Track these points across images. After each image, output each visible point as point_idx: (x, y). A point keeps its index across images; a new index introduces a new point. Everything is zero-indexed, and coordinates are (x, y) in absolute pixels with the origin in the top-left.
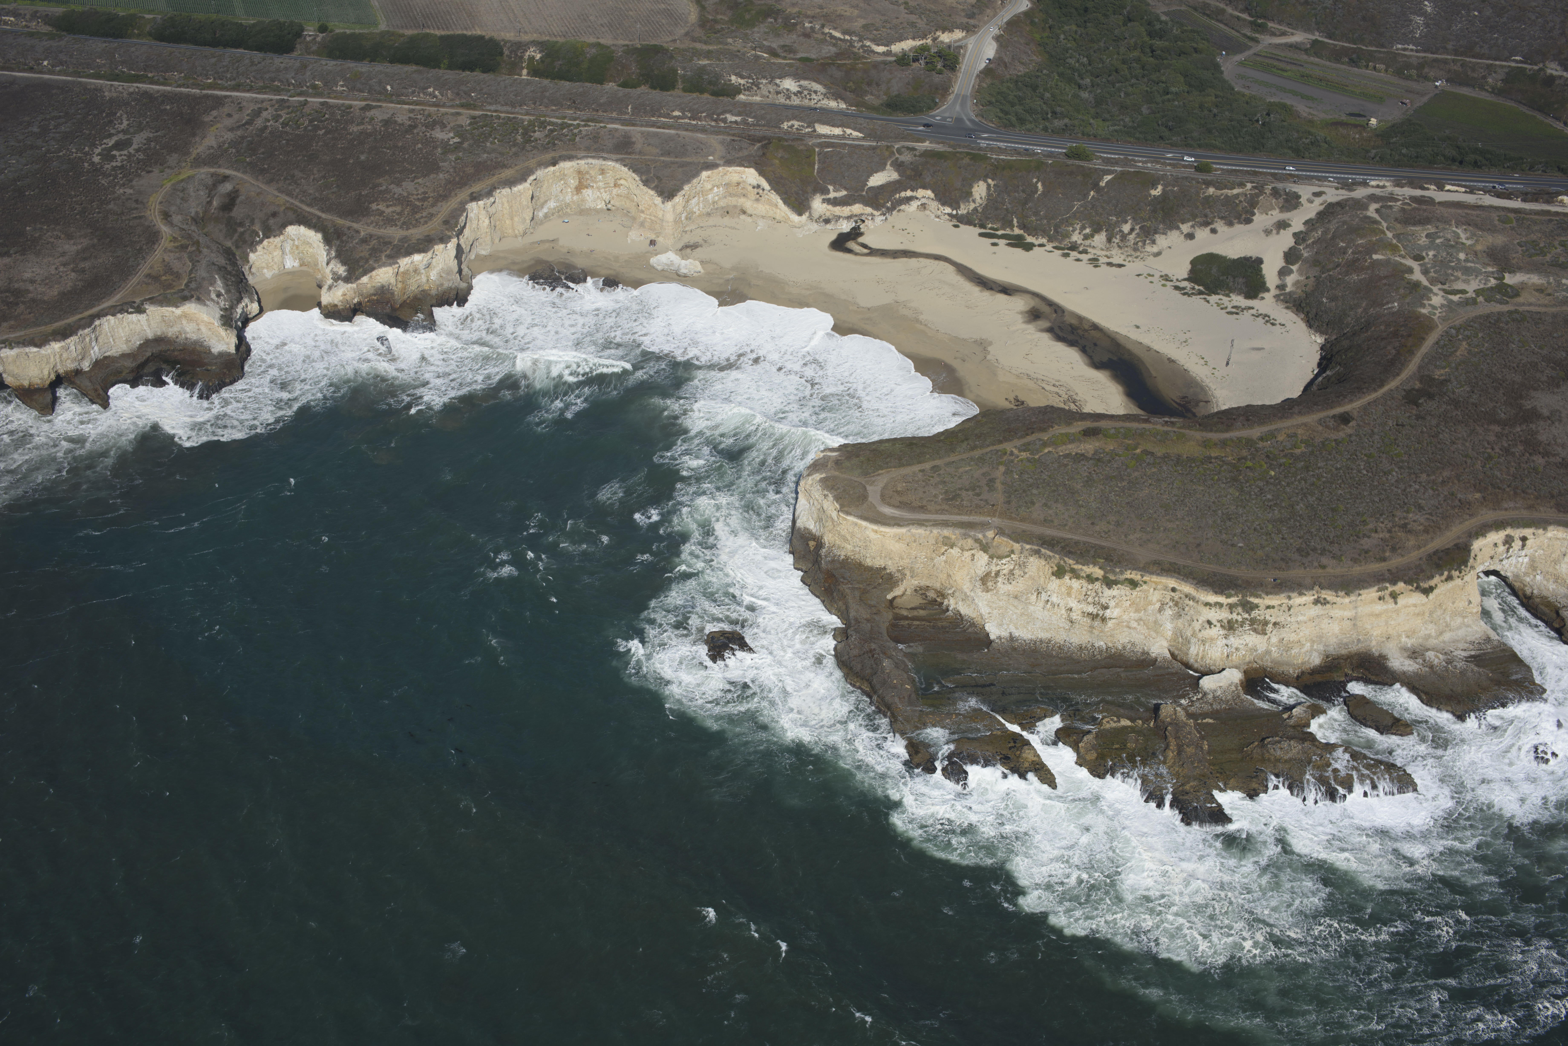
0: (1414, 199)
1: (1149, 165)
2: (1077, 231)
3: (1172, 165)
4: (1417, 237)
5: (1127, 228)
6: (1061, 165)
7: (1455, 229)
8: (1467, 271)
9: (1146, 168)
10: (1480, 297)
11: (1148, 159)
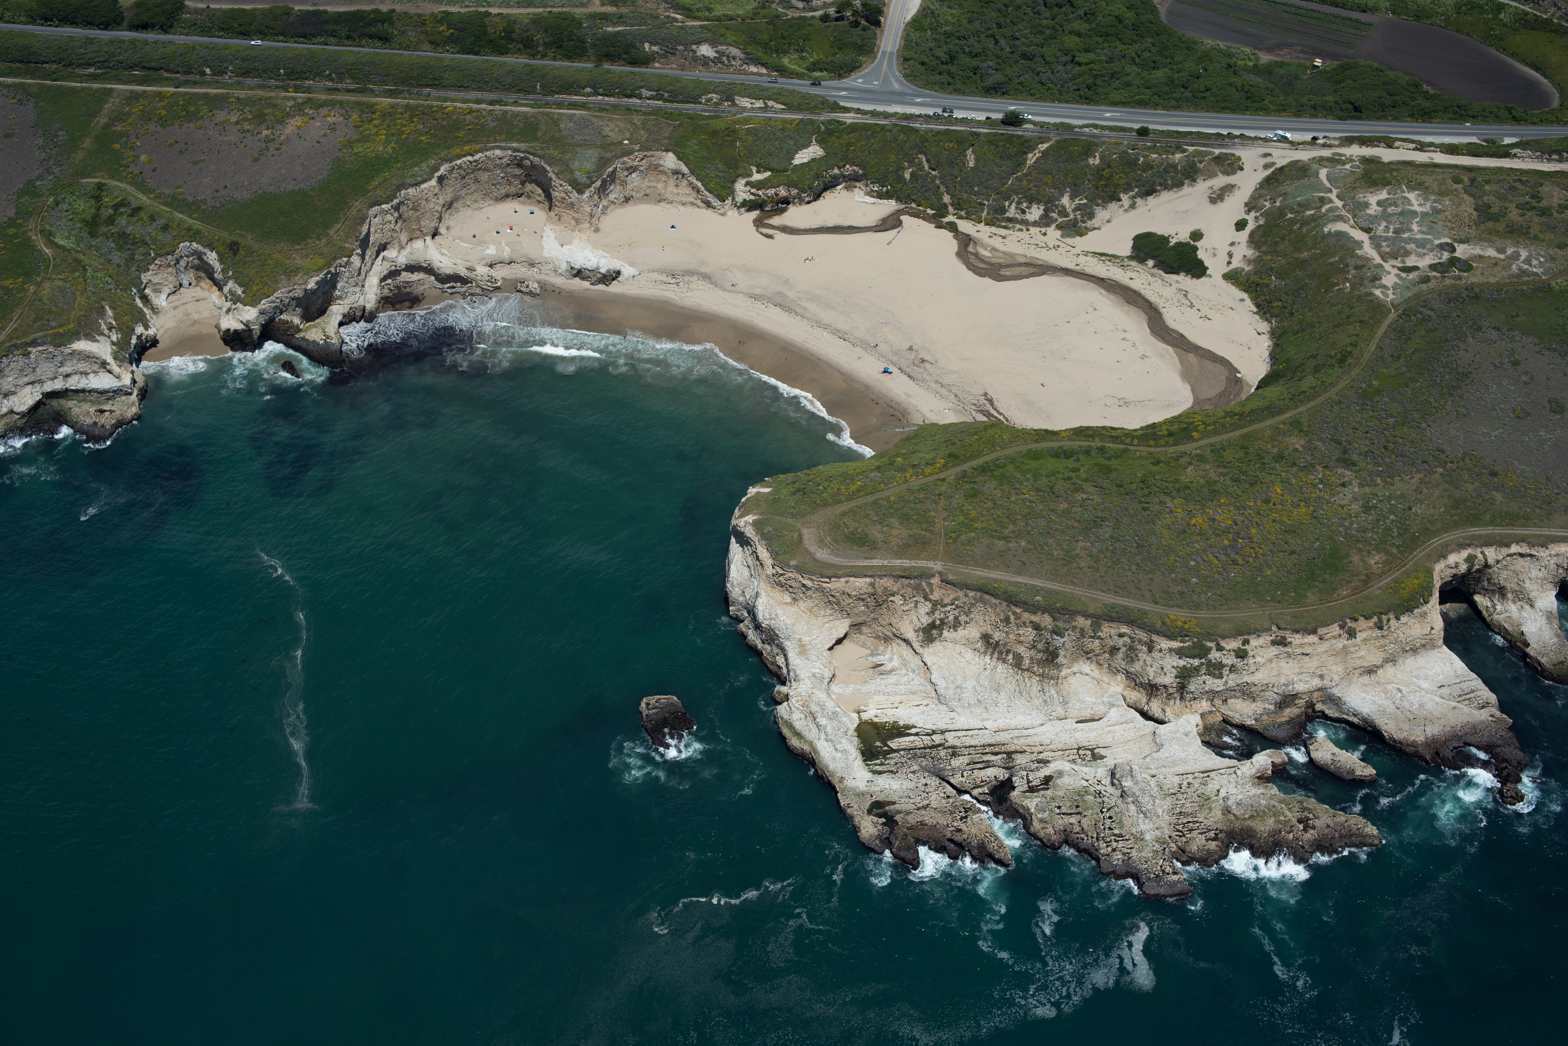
0: (1363, 160)
1: (1087, 130)
2: (1013, 206)
3: (1111, 129)
4: (1367, 205)
5: (1065, 201)
6: (995, 135)
7: (1406, 195)
8: (1421, 244)
9: (1083, 134)
10: (1434, 273)
11: (1086, 122)
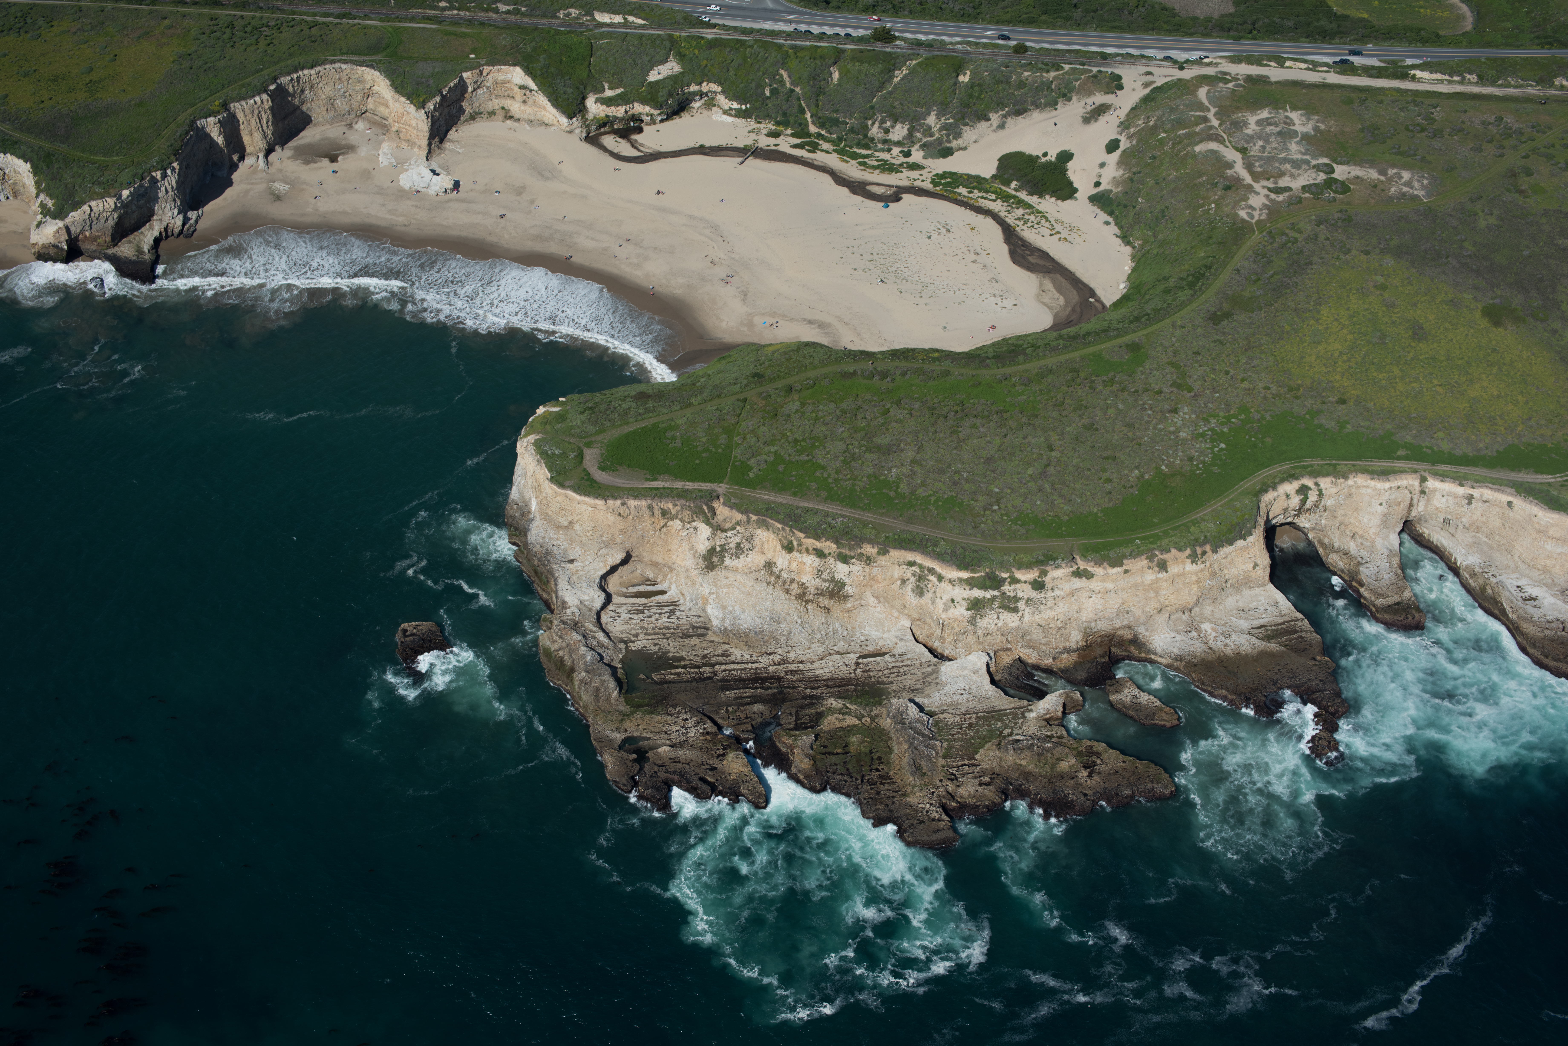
0: (1249, 78)
1: (960, 47)
2: (877, 124)
3: (985, 45)
4: (1246, 124)
5: (931, 120)
6: (861, 51)
7: (1289, 114)
8: (1296, 164)
9: (956, 51)
10: (1307, 195)
11: (959, 39)
